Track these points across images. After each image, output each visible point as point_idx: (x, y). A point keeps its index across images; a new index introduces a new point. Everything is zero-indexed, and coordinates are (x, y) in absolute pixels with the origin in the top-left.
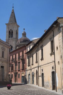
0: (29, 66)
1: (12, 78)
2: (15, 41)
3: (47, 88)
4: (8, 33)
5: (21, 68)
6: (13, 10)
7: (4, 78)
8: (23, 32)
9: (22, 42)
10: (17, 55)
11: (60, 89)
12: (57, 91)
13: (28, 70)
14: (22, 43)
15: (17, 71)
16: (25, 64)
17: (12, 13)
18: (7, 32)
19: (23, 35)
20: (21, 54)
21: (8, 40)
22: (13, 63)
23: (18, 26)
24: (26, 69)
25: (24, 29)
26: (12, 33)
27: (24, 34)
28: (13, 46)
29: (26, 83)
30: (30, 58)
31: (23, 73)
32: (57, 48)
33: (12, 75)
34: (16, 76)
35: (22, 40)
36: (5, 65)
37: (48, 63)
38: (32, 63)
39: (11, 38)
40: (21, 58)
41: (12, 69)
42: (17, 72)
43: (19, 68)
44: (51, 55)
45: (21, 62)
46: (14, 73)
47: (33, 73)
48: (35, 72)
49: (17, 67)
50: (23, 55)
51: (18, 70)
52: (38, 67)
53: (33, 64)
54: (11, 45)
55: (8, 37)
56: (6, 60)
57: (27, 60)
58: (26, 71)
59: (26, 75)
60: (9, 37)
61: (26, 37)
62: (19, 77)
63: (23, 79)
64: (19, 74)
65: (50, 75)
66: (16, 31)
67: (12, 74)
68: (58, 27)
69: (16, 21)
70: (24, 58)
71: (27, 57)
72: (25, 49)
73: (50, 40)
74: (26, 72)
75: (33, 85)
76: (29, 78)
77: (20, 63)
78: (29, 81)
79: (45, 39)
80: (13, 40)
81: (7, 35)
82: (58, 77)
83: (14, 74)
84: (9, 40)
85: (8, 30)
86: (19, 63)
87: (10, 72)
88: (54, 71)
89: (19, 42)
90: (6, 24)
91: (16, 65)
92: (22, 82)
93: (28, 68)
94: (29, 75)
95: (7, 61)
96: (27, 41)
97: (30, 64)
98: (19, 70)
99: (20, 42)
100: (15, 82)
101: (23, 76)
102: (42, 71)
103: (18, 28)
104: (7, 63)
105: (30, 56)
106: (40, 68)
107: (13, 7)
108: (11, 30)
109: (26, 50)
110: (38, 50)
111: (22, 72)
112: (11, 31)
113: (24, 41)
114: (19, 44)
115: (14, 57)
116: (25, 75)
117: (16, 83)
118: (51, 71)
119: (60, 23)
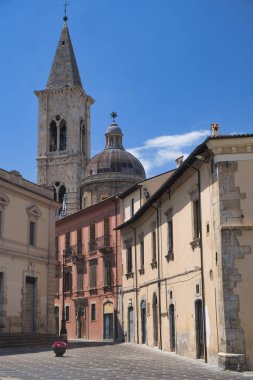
0: (129, 275)
1: (68, 319)
2: (75, 165)
3: (183, 355)
4: (45, 133)
5: (101, 282)
6: (66, 31)
7: (38, 322)
8: (109, 129)
9: (106, 170)
10: (86, 231)
11: (215, 354)
12: (206, 361)
13: (127, 292)
14: (107, 177)
15: (87, 295)
16: (114, 269)
17: (63, 43)
18: (41, 127)
19: (112, 138)
20: (100, 228)
21: (47, 160)
22: (69, 261)
23: (89, 100)
24: (117, 286)
25: (114, 115)
26: (64, 128)
27: (115, 138)
28: (67, 186)
29: (120, 338)
30: (133, 248)
31: (108, 302)
32: (208, 226)
33: (68, 307)
34: (80, 314)
35: (107, 161)
36: (41, 273)
37: (186, 273)
38: (139, 268)
39: (57, 154)
40: (100, 244)
41: (67, 285)
42: (86, 299)
43: (93, 281)
44: (193, 245)
45: (101, 261)
46: (75, 302)
47: (143, 301)
48: (150, 300)
49: (87, 278)
50: (107, 236)
51: (91, 292)
52: (159, 282)
53: (142, 272)
54: (57, 184)
55: (45, 149)
56: (46, 254)
57: (124, 253)
58: (120, 296)
59: (120, 308)
60: (52, 148)
61: (122, 148)
62: (93, 318)
63: (107, 324)
64: (93, 305)
65: (192, 310)
66: (81, 121)
67: (66, 305)
68: (210, 164)
69: (77, 81)
70: (112, 245)
71: (121, 243)
72: (117, 212)
73: (189, 196)
74: (120, 300)
75: (144, 345)
76: (129, 322)
77: (97, 264)
78: (129, 331)
79: (178, 187)
80: (68, 161)
81: (40, 138)
82: (210, 319)
83: (76, 305)
84: (51, 160)
85: (44, 117)
86: (94, 262)
87: (58, 297)
88: (201, 298)
89: (91, 172)
90: (37, 93)
91: (81, 271)
92: (104, 338)
93: (127, 284)
94: (131, 309)
95: (49, 257)
96: (125, 165)
97: (133, 270)
98: (93, 292)
99: (99, 171)
100: (80, 337)
101: (110, 315)
102: (171, 297)
103: (87, 108)
104: (48, 264)
105: (131, 240)
106: (163, 287)
107: (65, 19)
108: (58, 118)
109: (119, 216)
110: (157, 224)
111: (105, 300)
112: (58, 124)
113: (113, 165)
114: (95, 179)
115: (74, 241)
116: (116, 312)
117: (83, 340)
118: (194, 297)
119: (214, 151)
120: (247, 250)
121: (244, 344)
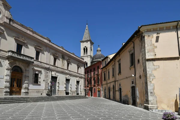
0: (105, 80)
1: (88, 92)
4: (82, 50)
6: (87, 27)
15: (93, 86)
23: (93, 43)
26: (87, 50)
27: (99, 51)
28: (88, 62)
30: (106, 74)
32: (139, 60)
33: (88, 89)
37: (127, 78)
38: (108, 79)
39: (85, 55)
40: (96, 73)
44: (130, 68)
47: (109, 87)
48: (112, 87)
50: (98, 71)
54: (85, 62)
55: (82, 54)
58: (102, 86)
64: (95, 89)
66: (91, 48)
68: (140, 37)
73: (129, 53)
85: (82, 47)
92: (98, 97)
93: (104, 83)
94: (105, 90)
101: (99, 91)
102: (120, 86)
106: (117, 83)
108: (85, 47)
111: (98, 87)
118: (131, 85)
119: (143, 32)
120: (158, 67)
121: (157, 102)
